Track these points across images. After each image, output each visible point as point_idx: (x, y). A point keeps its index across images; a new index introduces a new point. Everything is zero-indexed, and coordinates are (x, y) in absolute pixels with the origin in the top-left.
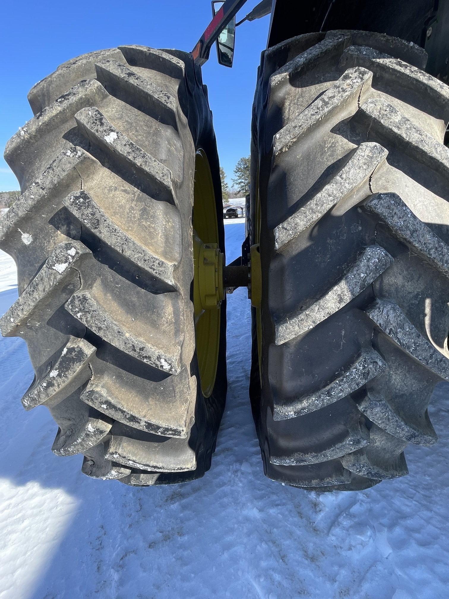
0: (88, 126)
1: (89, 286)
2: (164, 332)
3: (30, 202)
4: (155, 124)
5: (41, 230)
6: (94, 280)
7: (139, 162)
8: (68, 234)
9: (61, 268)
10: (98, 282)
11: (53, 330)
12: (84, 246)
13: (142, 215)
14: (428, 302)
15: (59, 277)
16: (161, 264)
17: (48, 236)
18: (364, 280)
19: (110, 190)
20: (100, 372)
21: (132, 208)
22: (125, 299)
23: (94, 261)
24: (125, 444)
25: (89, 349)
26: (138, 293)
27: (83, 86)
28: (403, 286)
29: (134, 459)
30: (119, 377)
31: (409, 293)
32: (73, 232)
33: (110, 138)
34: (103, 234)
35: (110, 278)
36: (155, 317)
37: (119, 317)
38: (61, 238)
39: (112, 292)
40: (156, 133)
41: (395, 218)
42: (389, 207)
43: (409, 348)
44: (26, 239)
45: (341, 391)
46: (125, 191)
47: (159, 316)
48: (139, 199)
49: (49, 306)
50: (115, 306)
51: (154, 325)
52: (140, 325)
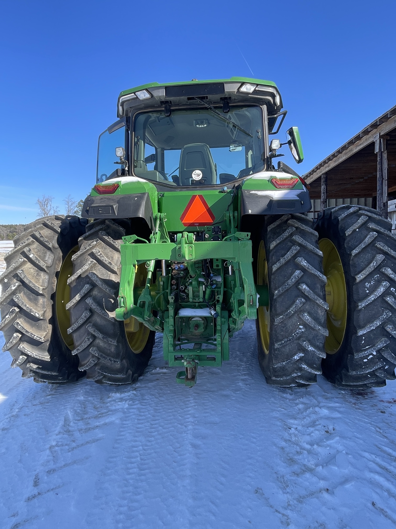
0: (26, 252)
1: (20, 293)
2: (39, 307)
3: (8, 271)
4: (46, 250)
5: (10, 278)
6: (22, 292)
7: (37, 262)
8: (17, 280)
9: (13, 288)
10: (23, 292)
11: (9, 306)
12: (20, 283)
13: (37, 275)
14: (104, 299)
15: (12, 290)
16: (39, 288)
17: (12, 280)
18: (84, 292)
19: (29, 269)
20: (20, 318)
21: (34, 273)
22: (29, 297)
23: (22, 287)
24: (25, 344)
25: (17, 310)
26: (33, 295)
27: (28, 240)
28: (97, 294)
29: (27, 349)
30: (25, 320)
31: (99, 296)
32: (18, 279)
33: (31, 256)
34: (25, 280)
35: (26, 291)
36: (36, 302)
37: (26, 302)
38: (15, 280)
39: (26, 295)
40: (46, 253)
41: (93, 278)
42: (91, 275)
43: (95, 309)
44: (6, 280)
45: (81, 322)
46: (34, 269)
47: (38, 302)
48: (37, 271)
49: (9, 298)
50: (26, 299)
51: (36, 304)
52: (32, 304)
